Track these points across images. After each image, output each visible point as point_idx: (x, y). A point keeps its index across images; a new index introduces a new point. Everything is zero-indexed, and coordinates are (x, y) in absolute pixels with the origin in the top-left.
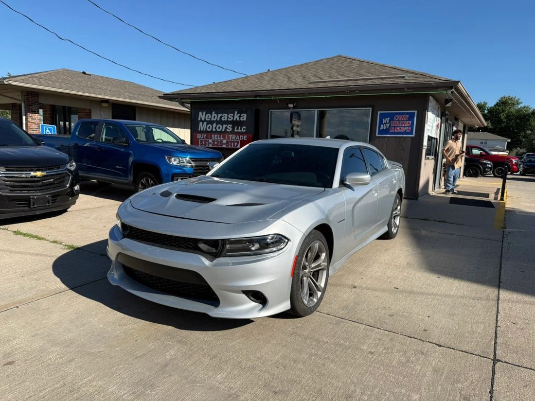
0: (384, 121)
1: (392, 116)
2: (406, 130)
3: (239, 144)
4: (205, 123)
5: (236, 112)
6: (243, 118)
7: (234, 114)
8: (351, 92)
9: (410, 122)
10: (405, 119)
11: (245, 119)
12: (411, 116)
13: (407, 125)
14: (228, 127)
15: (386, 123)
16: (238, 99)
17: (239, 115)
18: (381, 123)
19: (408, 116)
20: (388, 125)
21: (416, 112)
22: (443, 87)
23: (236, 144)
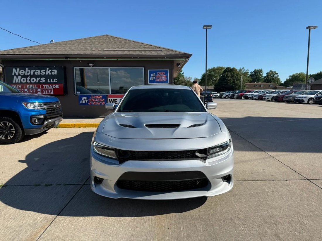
0: (152, 75)
1: (156, 73)
2: (164, 80)
3: (53, 91)
4: (19, 77)
5: (48, 69)
6: (54, 73)
7: (46, 70)
8: (134, 58)
9: (166, 76)
10: (163, 74)
11: (56, 74)
12: (166, 73)
13: (165, 77)
14: (42, 79)
15: (153, 76)
16: (50, 60)
17: (50, 70)
18: (150, 76)
19: (164, 73)
20: (154, 77)
21: (168, 70)
22: (184, 57)
23: (49, 91)
